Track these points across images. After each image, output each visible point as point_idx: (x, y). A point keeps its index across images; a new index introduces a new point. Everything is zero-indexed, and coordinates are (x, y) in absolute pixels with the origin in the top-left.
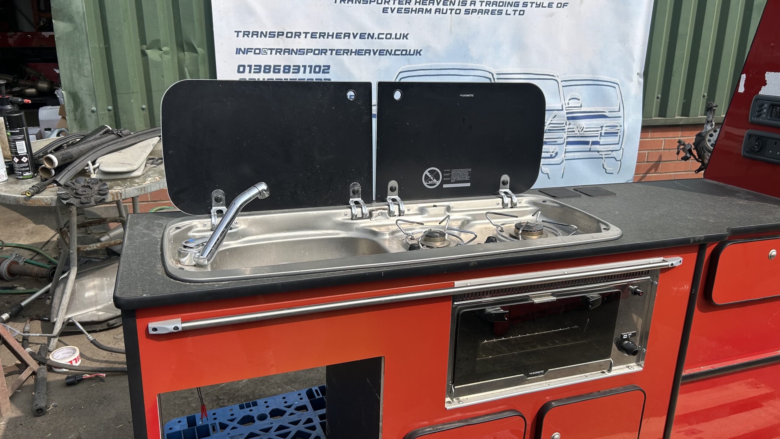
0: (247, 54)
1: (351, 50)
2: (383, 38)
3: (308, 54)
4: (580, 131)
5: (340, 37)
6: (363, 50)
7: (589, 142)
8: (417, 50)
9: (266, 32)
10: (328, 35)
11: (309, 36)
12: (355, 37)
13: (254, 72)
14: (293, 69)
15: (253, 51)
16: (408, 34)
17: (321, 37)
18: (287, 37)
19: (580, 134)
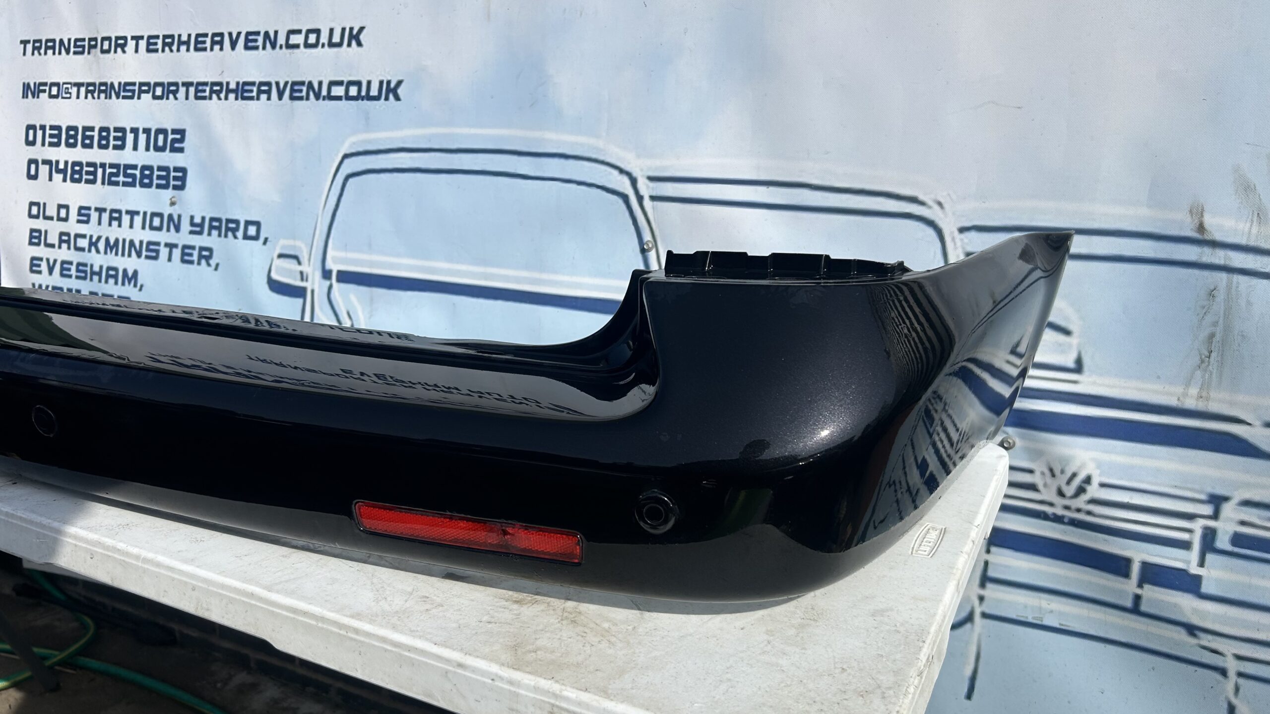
0: (38, 97)
1: (228, 84)
2: (297, 46)
3: (143, 95)
4: (1070, 490)
5: (204, 46)
6: (253, 84)
7: (1128, 561)
8: (389, 82)
9: (69, 40)
10: (180, 43)
11: (143, 44)
12: (233, 45)
13: (51, 144)
14: (116, 138)
15: (47, 88)
16: (362, 29)
17: (167, 49)
18: (103, 52)
19: (1067, 508)
